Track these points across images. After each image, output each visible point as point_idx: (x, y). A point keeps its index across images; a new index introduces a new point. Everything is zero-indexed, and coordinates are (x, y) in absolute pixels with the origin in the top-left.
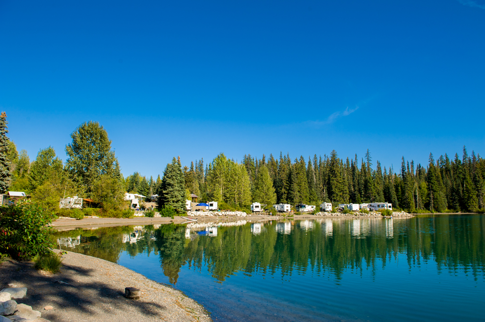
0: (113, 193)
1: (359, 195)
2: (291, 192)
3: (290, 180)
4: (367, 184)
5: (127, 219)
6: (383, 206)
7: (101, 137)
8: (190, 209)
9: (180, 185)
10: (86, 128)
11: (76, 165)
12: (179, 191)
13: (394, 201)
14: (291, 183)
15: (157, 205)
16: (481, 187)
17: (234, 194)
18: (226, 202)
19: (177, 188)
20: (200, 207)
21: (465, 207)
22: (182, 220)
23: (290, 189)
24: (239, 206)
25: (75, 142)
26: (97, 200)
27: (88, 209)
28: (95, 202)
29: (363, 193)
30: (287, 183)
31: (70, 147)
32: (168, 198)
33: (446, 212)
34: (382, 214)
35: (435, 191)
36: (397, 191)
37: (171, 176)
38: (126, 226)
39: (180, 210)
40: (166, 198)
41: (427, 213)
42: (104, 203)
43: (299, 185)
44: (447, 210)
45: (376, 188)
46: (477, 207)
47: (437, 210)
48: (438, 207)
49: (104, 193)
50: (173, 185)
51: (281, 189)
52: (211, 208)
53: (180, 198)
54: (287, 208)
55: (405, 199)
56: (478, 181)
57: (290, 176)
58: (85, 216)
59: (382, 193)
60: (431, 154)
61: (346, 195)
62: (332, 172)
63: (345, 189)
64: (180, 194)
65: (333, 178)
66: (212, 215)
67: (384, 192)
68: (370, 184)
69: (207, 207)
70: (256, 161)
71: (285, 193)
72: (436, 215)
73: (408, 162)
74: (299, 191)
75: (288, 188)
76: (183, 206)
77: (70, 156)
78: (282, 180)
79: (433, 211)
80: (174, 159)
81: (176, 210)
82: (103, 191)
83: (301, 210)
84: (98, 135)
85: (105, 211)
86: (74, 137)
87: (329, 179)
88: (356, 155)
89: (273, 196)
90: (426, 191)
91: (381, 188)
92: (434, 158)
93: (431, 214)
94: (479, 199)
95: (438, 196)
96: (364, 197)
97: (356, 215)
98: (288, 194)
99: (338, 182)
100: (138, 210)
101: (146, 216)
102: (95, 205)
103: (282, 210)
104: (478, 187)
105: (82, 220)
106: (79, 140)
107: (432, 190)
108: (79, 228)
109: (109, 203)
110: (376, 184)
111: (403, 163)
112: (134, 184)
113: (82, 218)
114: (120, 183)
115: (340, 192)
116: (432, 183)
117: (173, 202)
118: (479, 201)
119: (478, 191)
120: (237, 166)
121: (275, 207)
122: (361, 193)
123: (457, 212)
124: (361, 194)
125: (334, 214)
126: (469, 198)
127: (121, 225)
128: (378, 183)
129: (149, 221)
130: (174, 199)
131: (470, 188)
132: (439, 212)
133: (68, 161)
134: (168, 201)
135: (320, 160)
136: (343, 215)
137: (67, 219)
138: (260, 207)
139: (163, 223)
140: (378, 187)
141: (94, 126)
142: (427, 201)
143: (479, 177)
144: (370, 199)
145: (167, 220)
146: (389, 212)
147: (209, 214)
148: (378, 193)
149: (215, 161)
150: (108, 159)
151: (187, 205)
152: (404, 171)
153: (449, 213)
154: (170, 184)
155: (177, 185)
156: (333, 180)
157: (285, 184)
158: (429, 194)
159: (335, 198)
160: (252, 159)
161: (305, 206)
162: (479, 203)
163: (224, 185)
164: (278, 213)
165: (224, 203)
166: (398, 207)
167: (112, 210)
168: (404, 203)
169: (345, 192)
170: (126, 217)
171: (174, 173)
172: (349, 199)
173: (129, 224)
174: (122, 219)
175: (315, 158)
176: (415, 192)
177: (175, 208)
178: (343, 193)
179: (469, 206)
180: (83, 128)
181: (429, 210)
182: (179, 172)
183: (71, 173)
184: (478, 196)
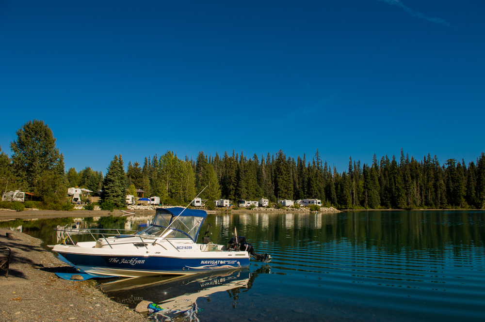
0: (53, 187)
1: (302, 192)
2: (239, 188)
3: (238, 178)
4: (310, 182)
5: (66, 211)
6: (313, 202)
7: (46, 134)
8: (131, 203)
9: (121, 181)
10: (31, 126)
11: (20, 161)
12: (120, 186)
13: (334, 198)
14: (239, 180)
15: (101, 199)
16: (409, 186)
17: (180, 190)
18: (172, 197)
19: (118, 184)
20: (142, 202)
21: (395, 205)
22: (121, 213)
23: (237, 186)
24: (183, 201)
25: (20, 139)
26: (38, 194)
27: (29, 202)
28: (36, 196)
29: (306, 191)
30: (235, 180)
31: (15, 143)
32: (109, 193)
33: (378, 209)
34: (311, 210)
35: (369, 189)
36: (336, 188)
37: (112, 173)
38: (65, 218)
39: (120, 204)
40: (107, 193)
41: (362, 209)
42: (45, 197)
43: (247, 181)
44: (379, 206)
45: (318, 185)
46: (405, 204)
47: (371, 206)
48: (371, 204)
49: (45, 188)
50: (113, 181)
51: (230, 186)
52: (152, 202)
53: (120, 193)
54: (226, 204)
55: (343, 196)
56: (408, 181)
57: (238, 172)
58: (25, 209)
59: (323, 190)
60: (375, 155)
61: (291, 192)
62: (279, 170)
63: (290, 186)
64: (120, 189)
65: (279, 176)
66: (151, 209)
67: (326, 189)
68: (313, 182)
69: (149, 202)
70: (210, 158)
71: (233, 189)
72: (369, 211)
73: (355, 162)
74: (246, 188)
75: (236, 185)
76: (123, 201)
77: (15, 152)
78: (231, 177)
79: (367, 208)
80: (116, 157)
81: (116, 204)
82: (44, 186)
83: (241, 205)
84: (43, 133)
85: (45, 204)
86: (19, 134)
87: (276, 177)
88: (304, 155)
89: (218, 192)
90: (363, 190)
91: (322, 186)
92: (377, 159)
93: (365, 210)
94: (407, 197)
95: (372, 194)
96: (307, 194)
97: (287, 210)
98: (236, 190)
99: (283, 179)
100: (79, 203)
101: (86, 209)
102: (36, 198)
103: (221, 205)
104: (406, 186)
105: (23, 212)
106: (23, 137)
107: (367, 188)
108: (19, 219)
109: (50, 197)
110: (318, 182)
111: (350, 162)
112: (86, 179)
113: (23, 210)
114: (64, 178)
115: (285, 189)
116: (368, 182)
117: (114, 196)
118: (407, 199)
119: (407, 190)
120: (183, 164)
121: (215, 202)
122: (304, 190)
123: (388, 208)
124: (304, 192)
125: (268, 209)
126: (399, 196)
127: (61, 217)
128: (320, 181)
129: (88, 213)
130: (114, 194)
131: (400, 187)
132: (372, 208)
133: (13, 157)
134: (108, 196)
135: (273, 158)
136: (276, 210)
137: (8, 211)
138: (201, 202)
139: (103, 216)
140: (320, 185)
141: (39, 125)
142: (363, 199)
143: (408, 177)
144: (312, 196)
145: (106, 213)
146: (317, 208)
147: (148, 208)
148: (320, 191)
149: (162, 158)
150: (52, 155)
151: (129, 199)
152: (351, 170)
153: (382, 210)
154: (111, 180)
155: (117, 181)
156: (279, 178)
157: (233, 181)
158: (364, 192)
159: (281, 195)
160: (205, 156)
161: (244, 202)
162: (407, 201)
163: (170, 181)
164: (217, 208)
165: (169, 198)
166: (337, 203)
167: (52, 204)
168: (343, 200)
169: (290, 189)
170: (66, 210)
171: (115, 170)
172: (294, 196)
173: (68, 216)
174: (61, 211)
175: (269, 156)
176: (352, 191)
177: (115, 202)
178: (288, 190)
179: (399, 203)
180: (28, 126)
181: (364, 206)
182: (120, 169)
183: (16, 168)
184: (407, 194)
